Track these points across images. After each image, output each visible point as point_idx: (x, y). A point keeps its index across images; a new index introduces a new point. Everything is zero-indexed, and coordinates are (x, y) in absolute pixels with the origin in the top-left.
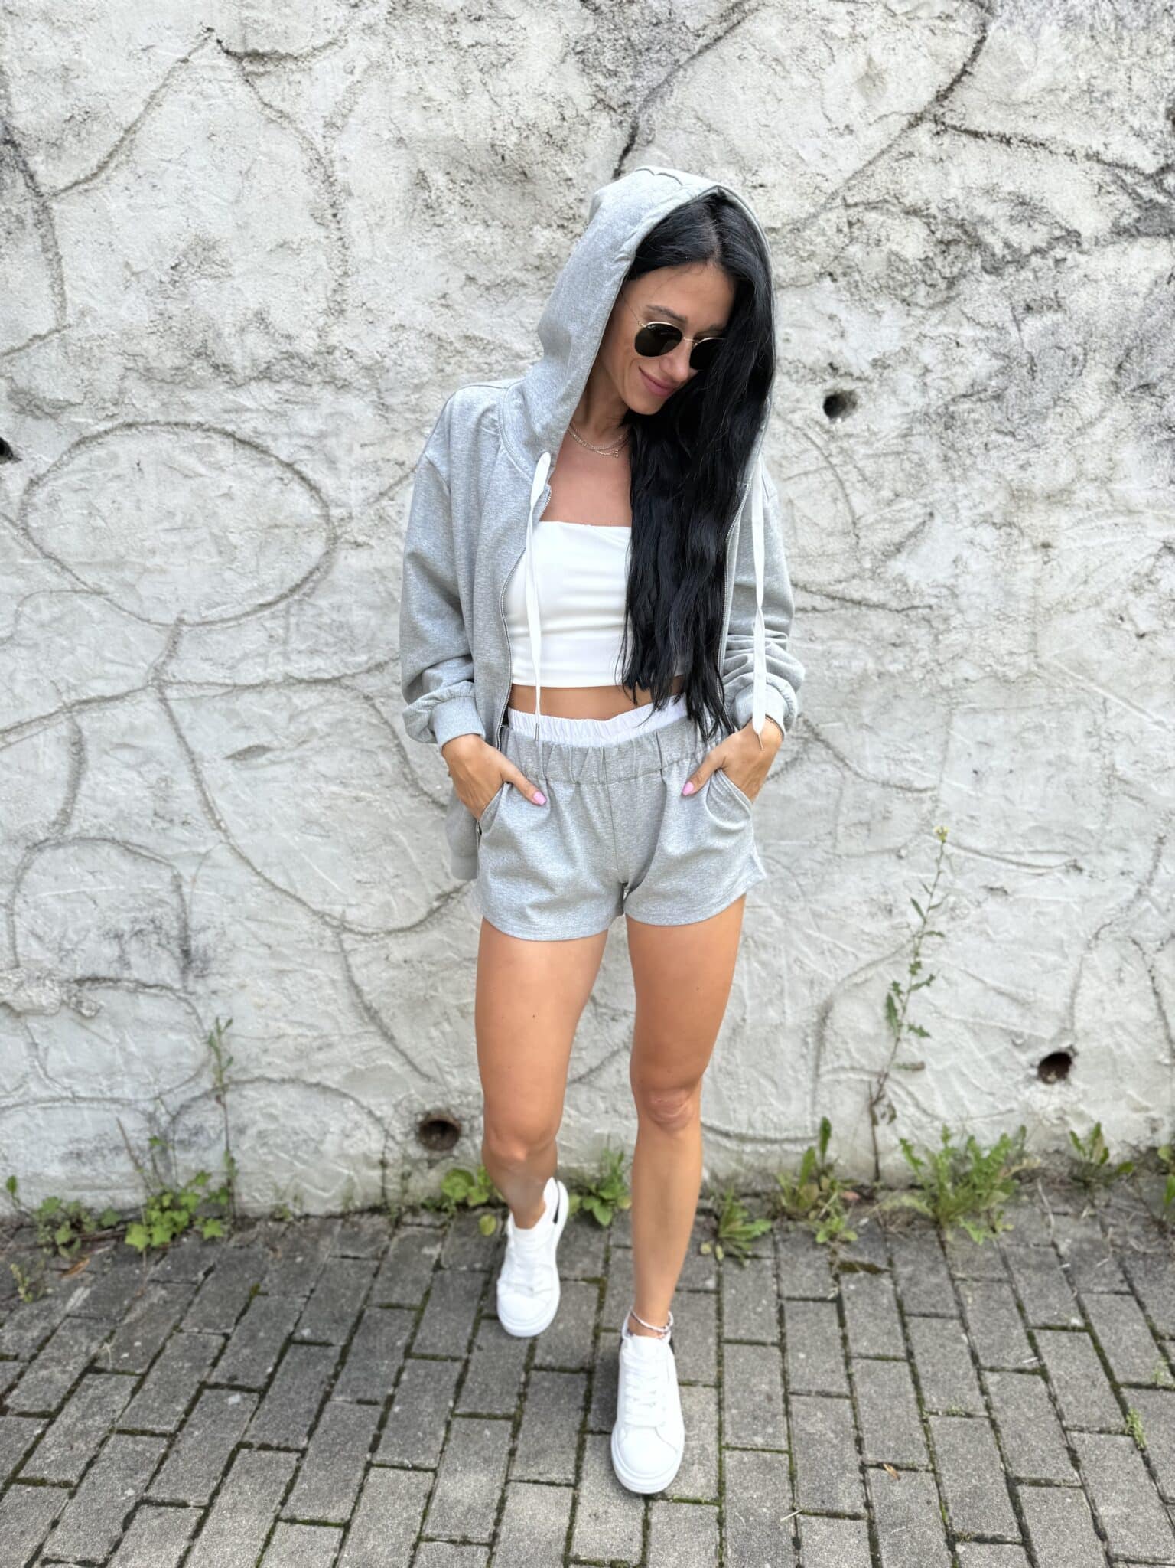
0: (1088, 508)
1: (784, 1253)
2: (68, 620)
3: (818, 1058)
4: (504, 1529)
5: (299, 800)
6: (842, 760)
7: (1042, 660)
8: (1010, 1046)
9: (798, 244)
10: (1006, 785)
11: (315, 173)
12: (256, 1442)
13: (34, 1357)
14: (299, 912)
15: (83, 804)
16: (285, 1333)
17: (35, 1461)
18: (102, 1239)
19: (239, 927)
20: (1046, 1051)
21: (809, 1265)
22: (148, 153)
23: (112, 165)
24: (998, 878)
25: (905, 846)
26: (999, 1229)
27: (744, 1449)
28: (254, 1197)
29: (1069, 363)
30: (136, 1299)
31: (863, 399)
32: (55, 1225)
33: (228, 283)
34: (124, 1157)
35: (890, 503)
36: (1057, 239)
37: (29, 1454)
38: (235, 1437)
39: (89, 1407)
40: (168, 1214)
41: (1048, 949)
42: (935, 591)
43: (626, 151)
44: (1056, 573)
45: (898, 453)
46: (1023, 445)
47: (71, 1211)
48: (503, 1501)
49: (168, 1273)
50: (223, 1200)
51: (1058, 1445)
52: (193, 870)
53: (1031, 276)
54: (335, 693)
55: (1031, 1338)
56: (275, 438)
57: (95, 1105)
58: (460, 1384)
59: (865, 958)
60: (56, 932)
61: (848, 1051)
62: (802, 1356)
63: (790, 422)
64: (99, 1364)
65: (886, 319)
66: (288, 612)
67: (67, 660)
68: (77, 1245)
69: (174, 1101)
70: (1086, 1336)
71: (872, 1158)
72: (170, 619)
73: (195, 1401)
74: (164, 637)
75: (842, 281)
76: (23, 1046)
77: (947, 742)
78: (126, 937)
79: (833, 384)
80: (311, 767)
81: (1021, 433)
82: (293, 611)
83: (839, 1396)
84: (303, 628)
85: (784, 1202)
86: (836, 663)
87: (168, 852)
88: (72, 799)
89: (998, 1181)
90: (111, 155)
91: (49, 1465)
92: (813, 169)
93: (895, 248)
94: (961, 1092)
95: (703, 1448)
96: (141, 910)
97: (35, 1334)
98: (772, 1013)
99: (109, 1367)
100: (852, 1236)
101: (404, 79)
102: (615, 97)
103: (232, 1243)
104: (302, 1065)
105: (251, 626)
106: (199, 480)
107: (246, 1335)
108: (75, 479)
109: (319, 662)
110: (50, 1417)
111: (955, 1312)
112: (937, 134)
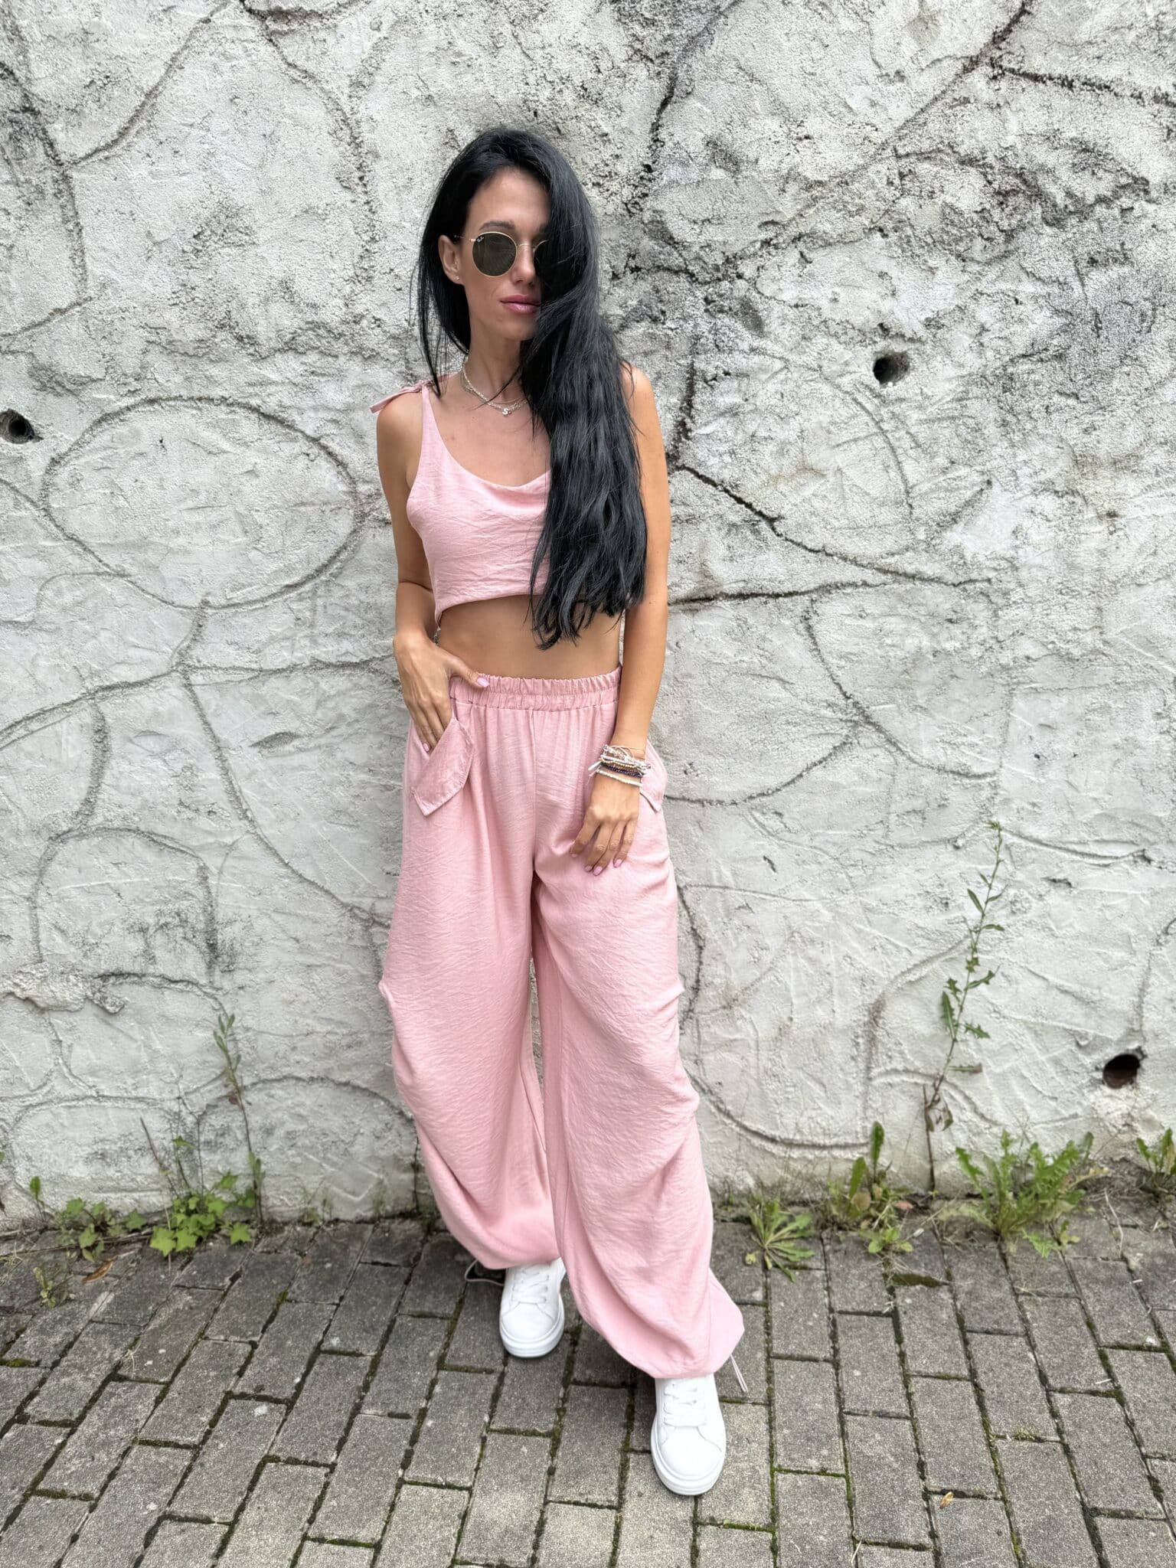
0: (1157, 474)
1: (835, 1265)
2: (90, 604)
3: (869, 1060)
4: (543, 1554)
5: (326, 789)
6: (894, 744)
7: (1109, 636)
8: (1074, 1048)
9: (847, 198)
10: (1068, 770)
11: (340, 134)
12: (282, 1455)
13: (56, 1364)
14: (327, 904)
15: (106, 794)
16: (314, 1342)
17: (55, 1472)
18: (127, 1242)
19: (266, 921)
20: (1112, 1053)
21: (862, 1277)
22: (170, 119)
23: (133, 131)
24: (1061, 870)
25: (963, 835)
26: (1064, 1242)
27: (798, 1472)
28: (281, 1201)
29: (1137, 320)
30: (160, 1305)
31: (915, 360)
32: (78, 1227)
33: (252, 251)
34: (149, 1158)
35: (944, 471)
36: (1123, 187)
37: (49, 1464)
38: (262, 1450)
39: (111, 1417)
40: (194, 1217)
41: (1115, 945)
42: (995, 564)
43: (665, 103)
44: (1121, 543)
45: (953, 418)
46: (1087, 407)
47: (95, 1214)
48: (542, 1523)
49: (194, 1279)
50: (250, 1203)
51: (1138, 1472)
52: (219, 861)
53: (1095, 227)
54: (363, 678)
55: (1103, 1357)
56: (301, 411)
57: (120, 1104)
58: (496, 1397)
59: (919, 955)
60: (81, 925)
61: (901, 1053)
62: (857, 1373)
63: (838, 387)
64: (120, 1372)
65: (940, 274)
66: (314, 592)
67: (90, 645)
68: (100, 1248)
69: (200, 1101)
70: (1163, 1356)
71: (928, 1167)
72: (194, 602)
73: (220, 1412)
74: (186, 622)
75: (893, 237)
76: (47, 1044)
77: (1007, 724)
78: (151, 931)
79: (882, 345)
80: (339, 755)
81: (1085, 395)
82: (320, 592)
83: (898, 1417)
84: (330, 610)
85: (835, 1212)
86: (888, 641)
87: (193, 843)
88: (94, 789)
89: (1063, 1191)
90: (132, 121)
91: (70, 1476)
92: (860, 118)
93: (949, 200)
94: (1022, 1096)
95: (754, 1470)
96: (166, 902)
97: (58, 1339)
98: (821, 1013)
99: (133, 1375)
100: (908, 1247)
101: (433, 34)
102: (653, 47)
103: (259, 1248)
104: (331, 1063)
105: (278, 607)
106: (223, 457)
107: (273, 1344)
108: (97, 457)
109: (346, 645)
110: (72, 1426)
111: (1019, 1329)
112: (995, 78)
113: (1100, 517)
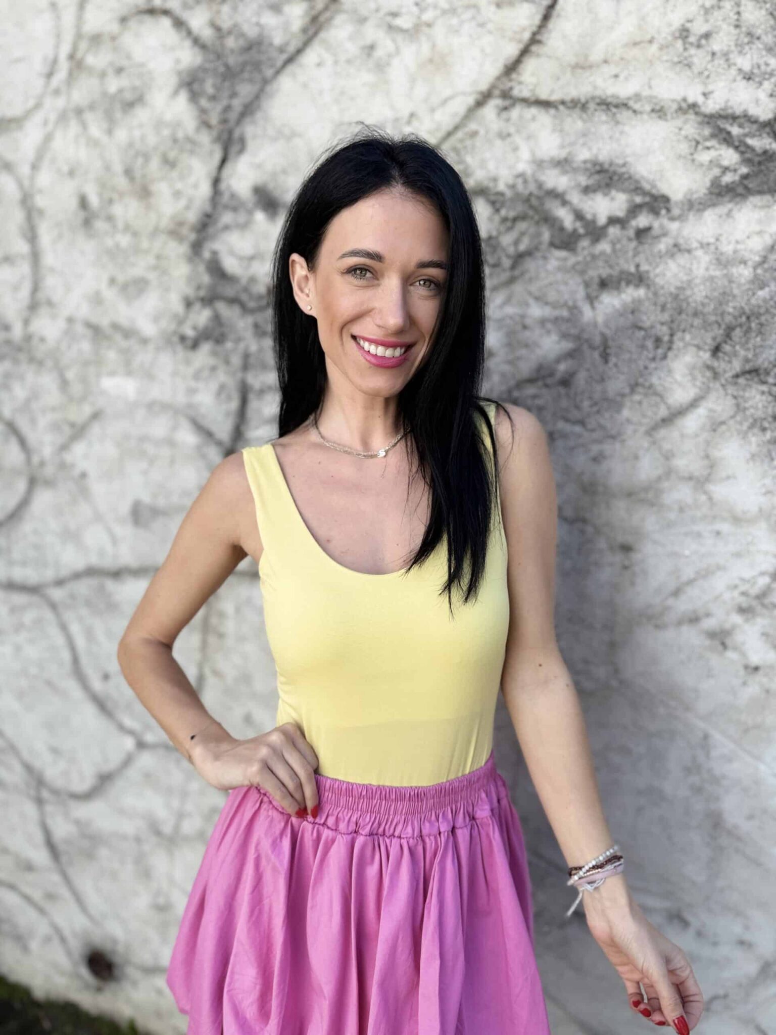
29: (650, 344)
36: (640, 206)
43: (224, 161)
53: (608, 249)
81: (592, 423)
102: (214, 117)
112: (505, 109)
113: (611, 548)
